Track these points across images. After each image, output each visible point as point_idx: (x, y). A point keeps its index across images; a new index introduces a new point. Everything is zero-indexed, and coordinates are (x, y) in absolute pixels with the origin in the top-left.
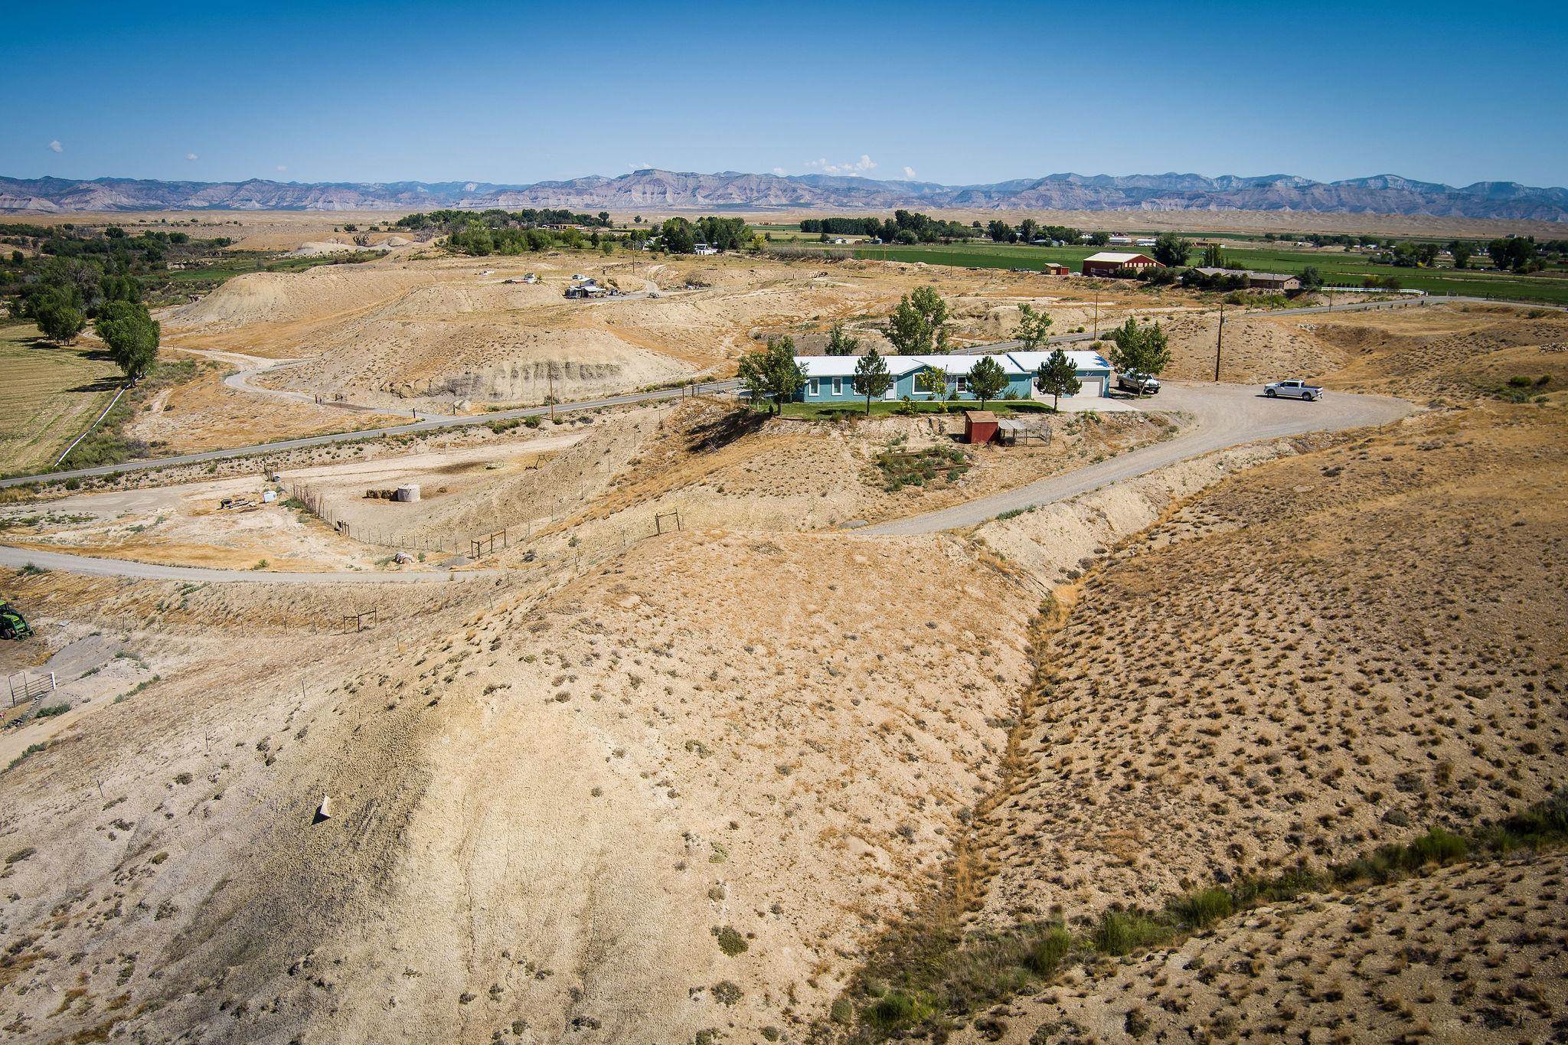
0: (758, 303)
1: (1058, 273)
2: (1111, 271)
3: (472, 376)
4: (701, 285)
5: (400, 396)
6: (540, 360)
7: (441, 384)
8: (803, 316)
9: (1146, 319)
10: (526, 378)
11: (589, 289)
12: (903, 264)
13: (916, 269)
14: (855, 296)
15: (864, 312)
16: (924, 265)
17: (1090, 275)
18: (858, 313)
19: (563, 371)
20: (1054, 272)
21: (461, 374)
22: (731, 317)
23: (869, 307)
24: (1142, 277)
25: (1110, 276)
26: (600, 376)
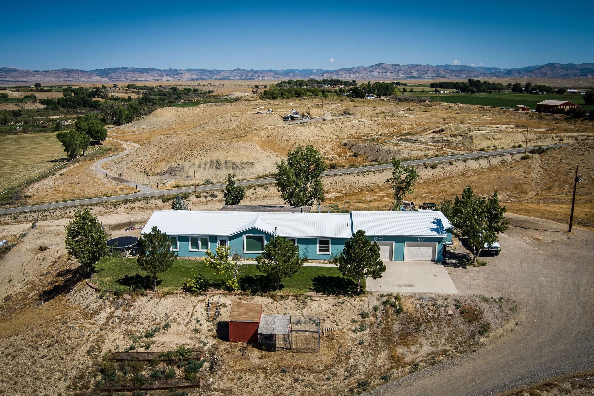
0: (353, 127)
1: (523, 110)
2: (551, 110)
3: (180, 166)
4: (350, 114)
5: (148, 175)
6: (213, 159)
7: (166, 170)
8: (374, 133)
9: (561, 140)
10: (205, 168)
11: (295, 116)
12: (451, 104)
13: (456, 107)
14: (407, 123)
15: (408, 131)
16: (460, 105)
17: (539, 112)
18: (405, 132)
19: (224, 165)
20: (521, 109)
21: (176, 165)
22: (337, 133)
23: (412, 129)
24: (567, 113)
25: (550, 112)
26: (242, 168)
